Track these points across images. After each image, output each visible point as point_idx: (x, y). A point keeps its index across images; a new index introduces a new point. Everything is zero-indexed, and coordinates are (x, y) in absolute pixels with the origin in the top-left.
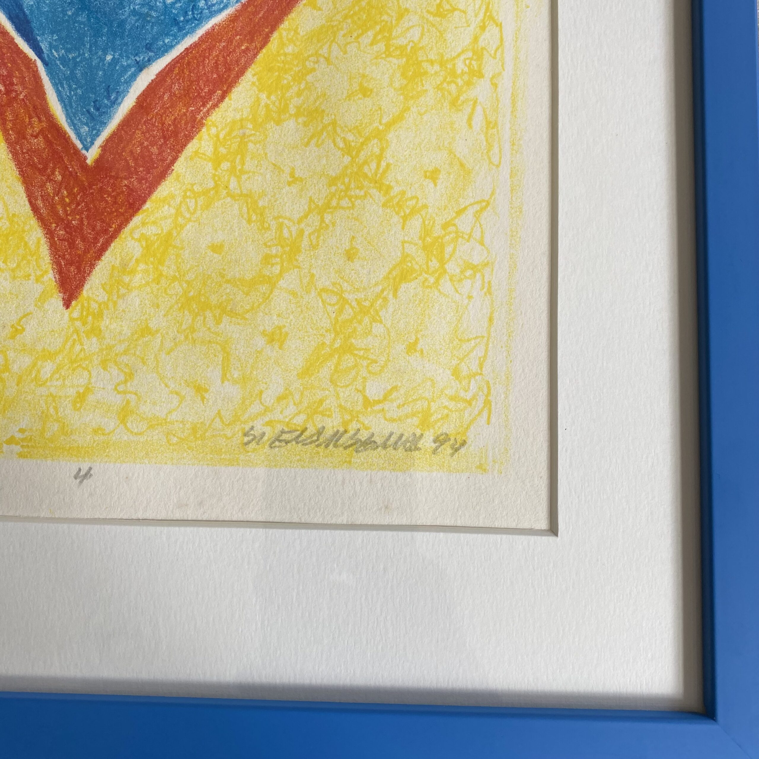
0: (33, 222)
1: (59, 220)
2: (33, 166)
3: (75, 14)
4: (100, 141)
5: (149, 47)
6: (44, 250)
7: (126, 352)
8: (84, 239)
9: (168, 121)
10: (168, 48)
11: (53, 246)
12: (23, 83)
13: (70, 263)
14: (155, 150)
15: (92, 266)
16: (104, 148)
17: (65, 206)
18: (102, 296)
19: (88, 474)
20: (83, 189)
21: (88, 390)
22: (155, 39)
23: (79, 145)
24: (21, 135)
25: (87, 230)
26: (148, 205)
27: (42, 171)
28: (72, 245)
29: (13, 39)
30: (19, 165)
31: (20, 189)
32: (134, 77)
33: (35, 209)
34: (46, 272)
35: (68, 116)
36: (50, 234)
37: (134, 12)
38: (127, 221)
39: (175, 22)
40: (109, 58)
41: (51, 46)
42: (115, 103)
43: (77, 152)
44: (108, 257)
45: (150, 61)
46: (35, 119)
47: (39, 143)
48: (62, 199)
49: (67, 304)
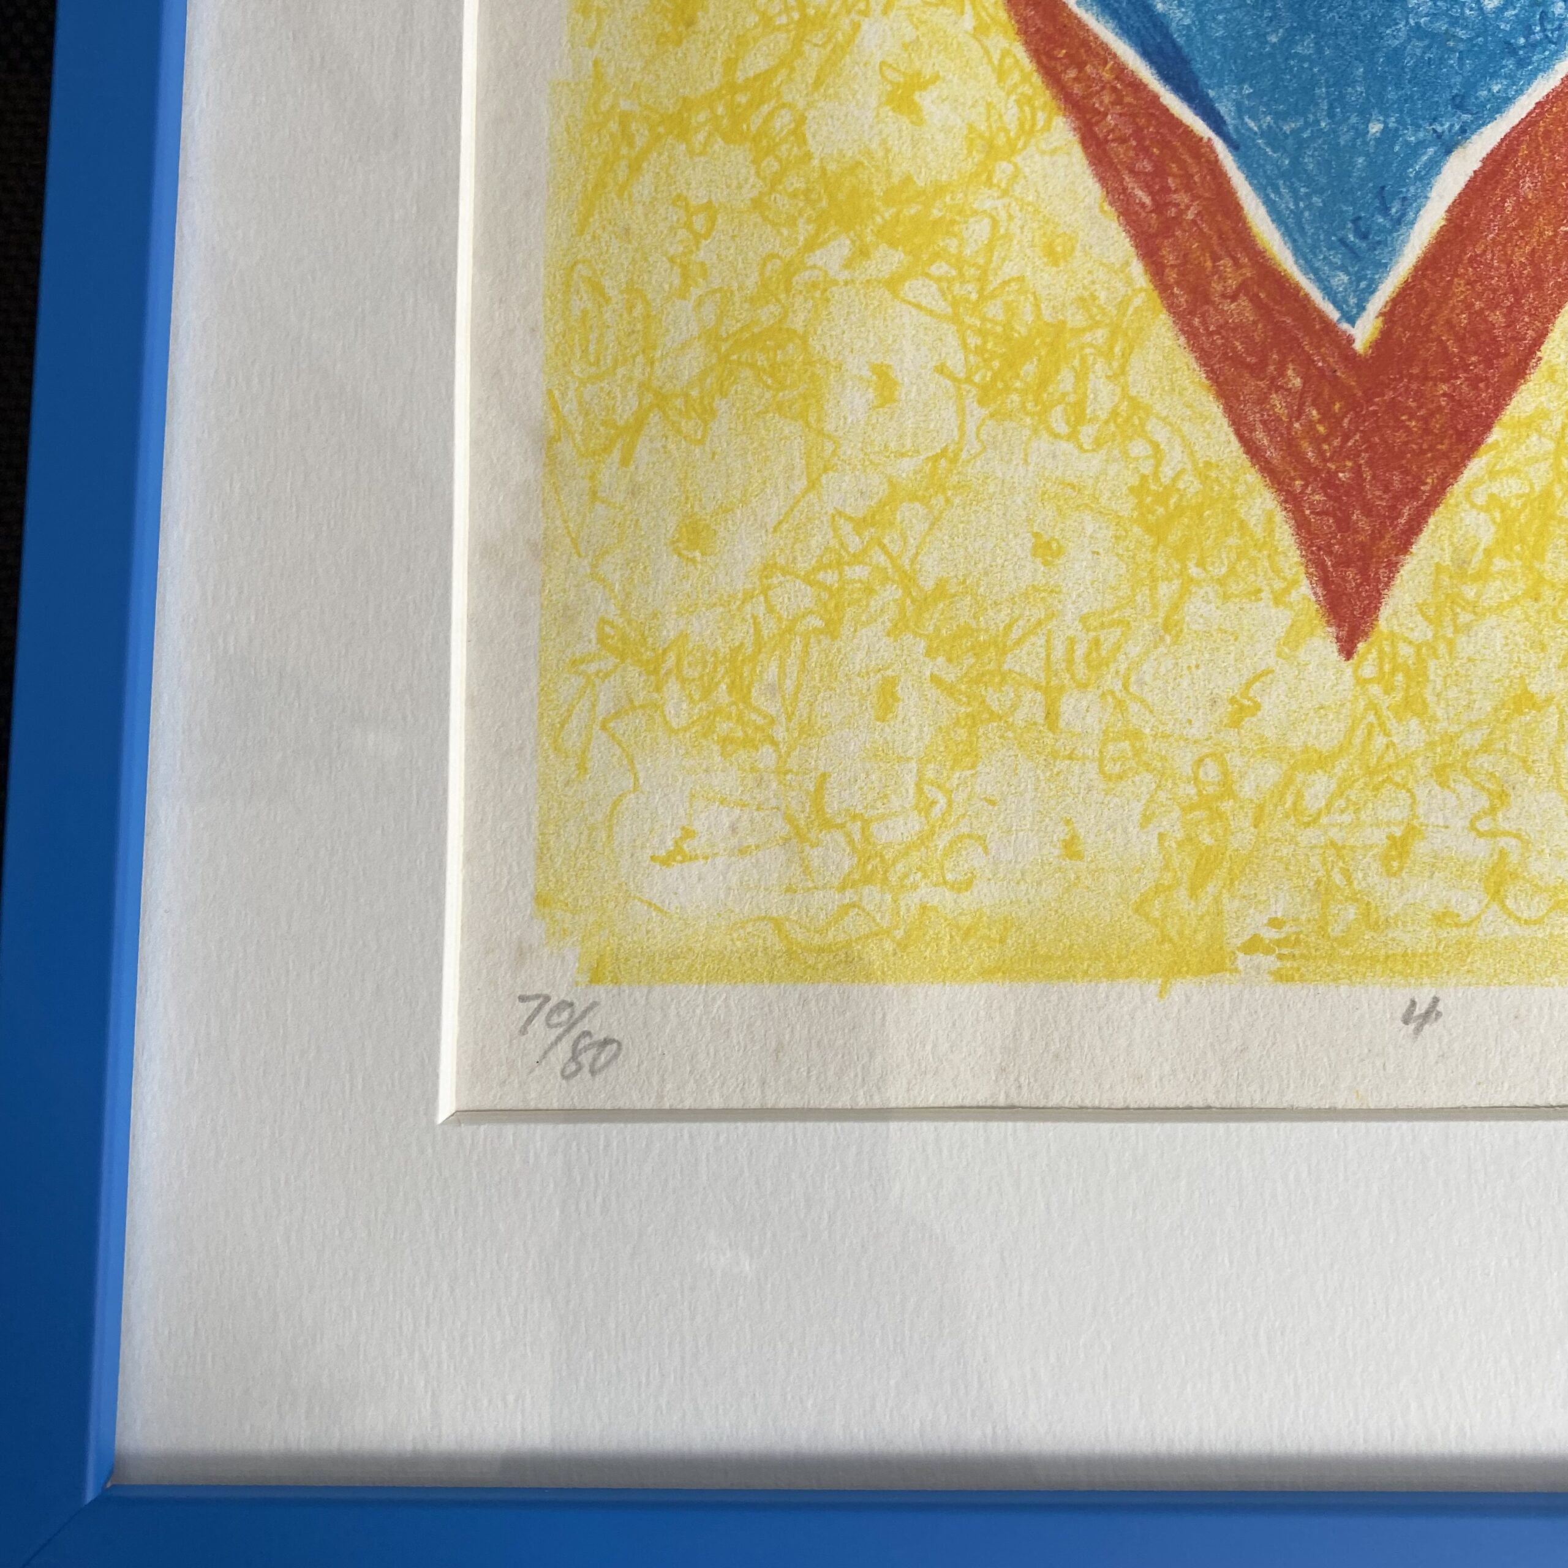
0: (1252, 477)
1: (1309, 472)
2: (1237, 361)
3: (1288, 40)
4: (1378, 302)
5: (1459, 103)
6: (1285, 535)
7: (1486, 747)
8: (1368, 510)
9: (1520, 257)
10: (1501, 104)
11: (1302, 526)
12: (1188, 186)
13: (1344, 562)
14: (1497, 317)
15: (1393, 567)
16: (1389, 315)
17: (1317, 441)
18: (1422, 631)
19: (1432, 1012)
20: (1352, 405)
21: (1412, 831)
22: (1471, 86)
23: (1334, 314)
24: (1200, 296)
25: (1373, 492)
26: (1496, 435)
27: (1258, 370)
28: (1344, 524)
29: (1155, 98)
30: (1204, 357)
31: (1215, 409)
32: (1434, 167)
33: (1252, 450)
34: (1295, 582)
35: (1297, 251)
36: (1292, 502)
37: (1418, 31)
38: (1456, 468)
39: (1511, 49)
40: (1375, 128)
41: (1240, 110)
42: (1401, 222)
43: (1329, 327)
44: (1424, 545)
45: (1465, 132)
46: (1226, 263)
47: (1241, 310)
48: (1310, 426)
49: (1348, 650)
